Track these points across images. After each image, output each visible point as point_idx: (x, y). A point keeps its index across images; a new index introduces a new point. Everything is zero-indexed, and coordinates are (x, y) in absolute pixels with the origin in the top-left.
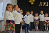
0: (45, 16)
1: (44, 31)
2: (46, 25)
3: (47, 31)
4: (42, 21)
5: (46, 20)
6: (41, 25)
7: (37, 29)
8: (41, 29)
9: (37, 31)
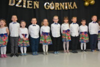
0: (21, 27)
1: (19, 56)
2: (23, 43)
3: (25, 55)
4: (15, 36)
5: (23, 35)
6: (13, 45)
7: (5, 53)
8: (13, 52)
9: (5, 57)
